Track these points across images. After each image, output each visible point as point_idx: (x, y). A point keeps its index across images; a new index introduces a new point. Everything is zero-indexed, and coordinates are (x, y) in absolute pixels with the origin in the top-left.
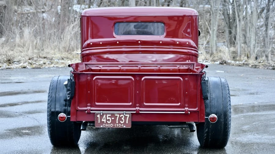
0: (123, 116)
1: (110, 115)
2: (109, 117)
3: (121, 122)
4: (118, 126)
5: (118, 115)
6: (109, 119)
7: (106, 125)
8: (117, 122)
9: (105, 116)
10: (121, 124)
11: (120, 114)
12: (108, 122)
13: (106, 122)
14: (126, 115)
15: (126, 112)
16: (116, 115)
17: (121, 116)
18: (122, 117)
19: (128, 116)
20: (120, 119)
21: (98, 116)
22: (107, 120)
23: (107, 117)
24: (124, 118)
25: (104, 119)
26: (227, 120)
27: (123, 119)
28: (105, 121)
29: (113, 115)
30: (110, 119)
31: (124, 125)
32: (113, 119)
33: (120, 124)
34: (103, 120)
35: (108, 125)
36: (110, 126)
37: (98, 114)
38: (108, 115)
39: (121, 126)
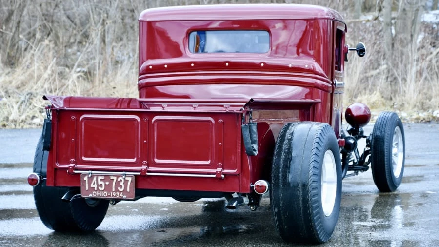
0: (123, 180)
1: (103, 178)
2: (101, 180)
3: (119, 189)
4: (115, 195)
5: (115, 178)
6: (101, 184)
7: (98, 194)
8: (113, 190)
9: (95, 179)
10: (120, 192)
11: (118, 177)
12: (100, 188)
13: (97, 188)
14: (127, 178)
15: (127, 173)
16: (112, 178)
17: (119, 179)
18: (121, 180)
19: (130, 179)
20: (118, 184)
21: (86, 178)
22: (98, 185)
23: (99, 180)
24: (124, 183)
25: (94, 183)
26: (308, 194)
27: (122, 184)
28: (95, 186)
29: (107, 177)
30: (103, 183)
31: (123, 195)
32: (107, 183)
33: (118, 193)
34: (92, 186)
35: (100, 194)
36: (103, 196)
37: (85, 175)
38: (100, 178)
39: (120, 196)
